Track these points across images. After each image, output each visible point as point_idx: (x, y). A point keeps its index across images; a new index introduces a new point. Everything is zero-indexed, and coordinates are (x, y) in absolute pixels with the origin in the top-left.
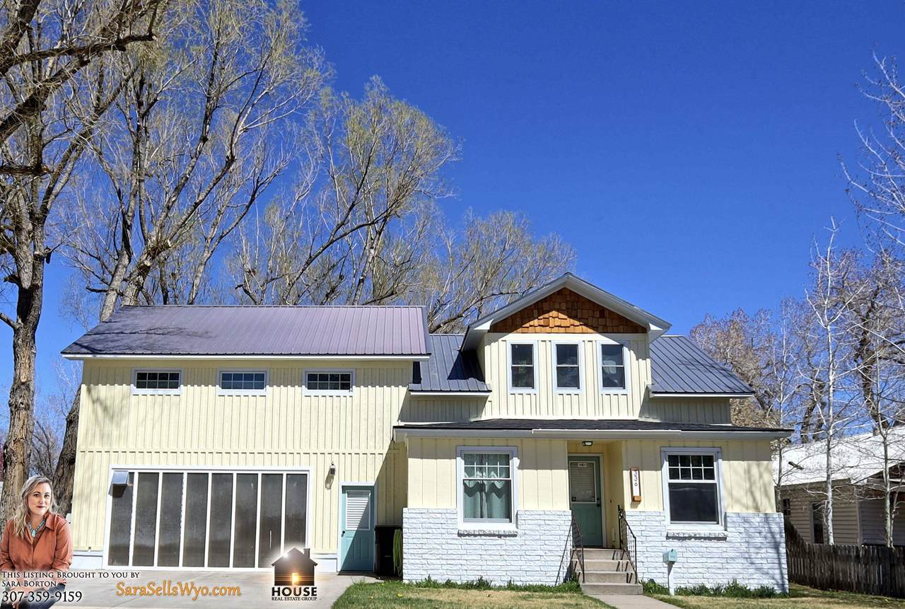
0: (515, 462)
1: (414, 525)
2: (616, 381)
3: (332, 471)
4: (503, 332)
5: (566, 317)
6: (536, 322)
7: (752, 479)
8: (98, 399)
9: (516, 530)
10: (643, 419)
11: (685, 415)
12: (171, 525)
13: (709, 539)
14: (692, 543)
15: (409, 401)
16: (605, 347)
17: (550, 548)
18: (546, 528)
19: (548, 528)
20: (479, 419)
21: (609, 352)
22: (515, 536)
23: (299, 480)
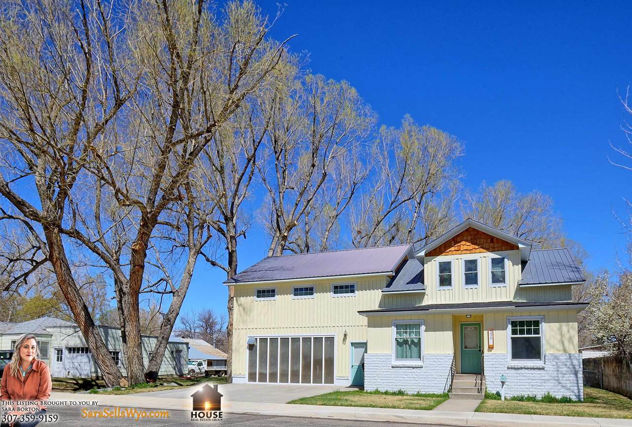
0: (423, 328)
1: (370, 362)
2: (501, 279)
3: (345, 335)
4: (434, 256)
5: (470, 244)
6: (453, 249)
7: (563, 333)
8: (241, 305)
9: (422, 364)
10: (515, 301)
11: (542, 297)
12: (274, 364)
13: (534, 369)
14: (523, 371)
15: (384, 297)
16: (493, 260)
17: (441, 374)
18: (439, 363)
19: (440, 363)
20: (420, 305)
21: (497, 263)
22: (422, 367)
23: (330, 340)
